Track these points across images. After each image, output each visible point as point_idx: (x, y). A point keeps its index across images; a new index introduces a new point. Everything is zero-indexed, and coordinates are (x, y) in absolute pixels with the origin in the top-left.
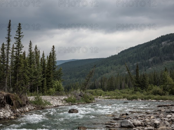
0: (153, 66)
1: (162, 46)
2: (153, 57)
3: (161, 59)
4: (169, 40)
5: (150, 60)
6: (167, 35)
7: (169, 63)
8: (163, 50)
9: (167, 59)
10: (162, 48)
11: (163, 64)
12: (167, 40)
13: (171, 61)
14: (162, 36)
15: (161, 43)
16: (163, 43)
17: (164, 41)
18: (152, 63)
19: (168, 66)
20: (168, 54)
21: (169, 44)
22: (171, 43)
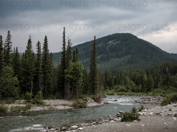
0: (101, 63)
1: (109, 45)
2: (101, 55)
3: (108, 56)
4: (116, 40)
5: (98, 57)
6: (113, 35)
7: (115, 60)
8: (110, 48)
9: (114, 57)
10: (109, 46)
11: (110, 62)
12: (113, 39)
13: (117, 59)
14: (109, 36)
15: (107, 42)
16: (110, 42)
17: (111, 40)
18: (100, 60)
19: (114, 63)
20: (114, 53)
21: (115, 43)
22: (117, 42)
